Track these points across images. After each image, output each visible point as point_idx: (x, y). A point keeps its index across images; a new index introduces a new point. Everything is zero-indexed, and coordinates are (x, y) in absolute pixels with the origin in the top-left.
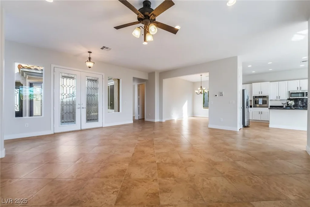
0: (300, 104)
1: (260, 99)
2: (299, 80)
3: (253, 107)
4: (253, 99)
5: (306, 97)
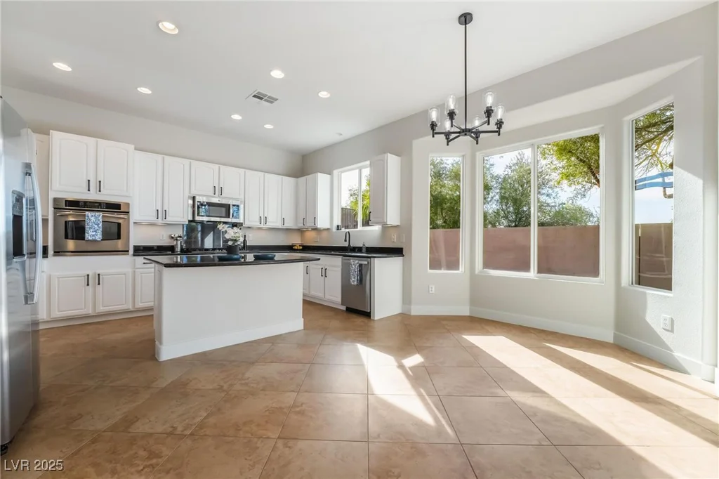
1: (93, 214)
2: (217, 166)
3: (54, 256)
4: (55, 214)
5: (233, 217)
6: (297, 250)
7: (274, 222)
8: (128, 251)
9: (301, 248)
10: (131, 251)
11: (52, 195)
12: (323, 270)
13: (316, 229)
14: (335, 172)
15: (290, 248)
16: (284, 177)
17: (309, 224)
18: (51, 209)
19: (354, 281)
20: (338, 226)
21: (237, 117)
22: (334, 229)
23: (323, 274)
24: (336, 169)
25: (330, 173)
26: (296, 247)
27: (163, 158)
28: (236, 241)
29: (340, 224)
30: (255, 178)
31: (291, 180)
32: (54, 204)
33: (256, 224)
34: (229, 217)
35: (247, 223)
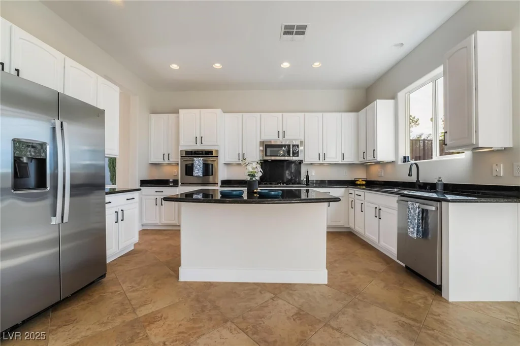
0: (287, 175)
1: (197, 159)
2: (281, 114)
3: (181, 186)
4: (181, 160)
5: (293, 156)
6: (360, 185)
7: (333, 156)
8: (217, 184)
9: (364, 183)
10: (220, 184)
11: (180, 149)
12: (377, 210)
13: (378, 163)
14: (401, 95)
15: (352, 184)
16: (343, 114)
17: (369, 158)
18: (180, 157)
19: (412, 233)
20: (405, 158)
21: (286, 65)
22: (400, 162)
23: (377, 215)
24: (400, 90)
25: (394, 97)
26: (358, 182)
27: (243, 115)
28: (253, 176)
29: (408, 154)
30: (313, 119)
31: (352, 115)
32: (181, 154)
33: (316, 160)
34: (289, 156)
35: (307, 160)
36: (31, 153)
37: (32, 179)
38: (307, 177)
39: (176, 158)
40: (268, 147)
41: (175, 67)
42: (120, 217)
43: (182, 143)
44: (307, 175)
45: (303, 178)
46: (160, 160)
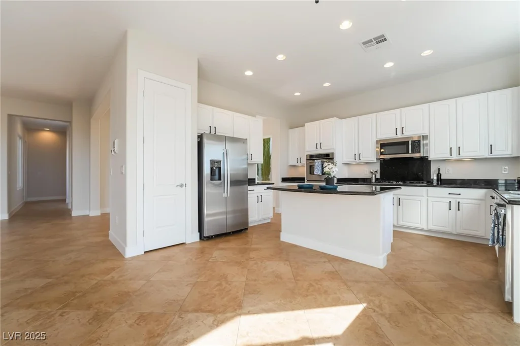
1: (317, 161)
2: (399, 110)
4: (307, 163)
5: (413, 152)
11: (306, 154)
18: (306, 160)
32: (307, 158)
33: (446, 155)
34: (408, 152)
35: (432, 156)
36: (216, 165)
37: (217, 177)
38: (439, 175)
39: (304, 161)
40: (384, 145)
41: (297, 94)
42: (260, 200)
43: (307, 149)
44: (439, 173)
45: (434, 177)
46: (295, 163)
